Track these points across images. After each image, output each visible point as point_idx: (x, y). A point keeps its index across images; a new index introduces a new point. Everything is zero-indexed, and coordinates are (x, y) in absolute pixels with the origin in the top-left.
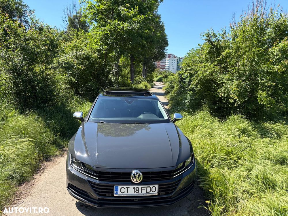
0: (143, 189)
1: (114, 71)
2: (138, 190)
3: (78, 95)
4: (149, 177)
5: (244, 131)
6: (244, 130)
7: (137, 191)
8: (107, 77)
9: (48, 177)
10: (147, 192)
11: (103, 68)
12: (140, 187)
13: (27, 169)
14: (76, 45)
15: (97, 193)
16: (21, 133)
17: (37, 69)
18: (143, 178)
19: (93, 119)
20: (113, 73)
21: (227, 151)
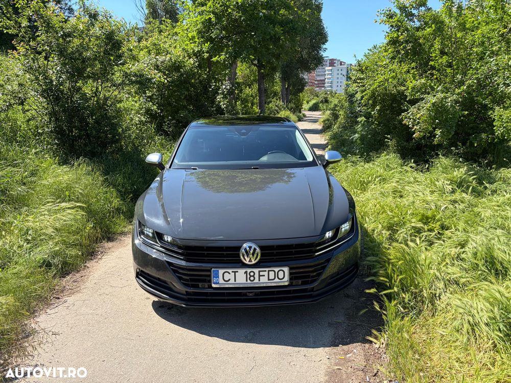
0: (261, 273)
1: (225, 89)
2: (253, 276)
3: (162, 135)
4: (272, 254)
5: (461, 184)
6: (461, 182)
7: (252, 278)
8: (213, 101)
9: (109, 265)
10: (269, 280)
11: (205, 85)
12: (256, 271)
13: (73, 252)
14: (156, 45)
15: (183, 283)
16: (61, 194)
17: (88, 88)
18: (261, 256)
19: (178, 165)
20: (223, 93)
21: (423, 215)
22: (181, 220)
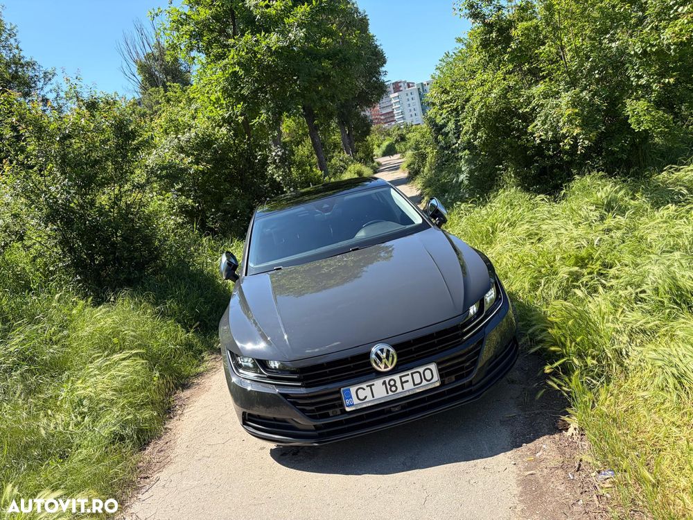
0: (404, 379)
1: (275, 156)
2: (395, 385)
3: (209, 235)
4: (411, 352)
5: (610, 206)
6: (609, 203)
7: (393, 389)
8: (263, 176)
9: (196, 419)
10: (415, 385)
11: (248, 157)
12: (396, 377)
13: (147, 414)
14: (172, 121)
15: (308, 416)
16: (108, 344)
17: (103, 199)
18: (398, 358)
19: (256, 269)
20: (274, 162)
21: (577, 257)
22: (286, 337)
